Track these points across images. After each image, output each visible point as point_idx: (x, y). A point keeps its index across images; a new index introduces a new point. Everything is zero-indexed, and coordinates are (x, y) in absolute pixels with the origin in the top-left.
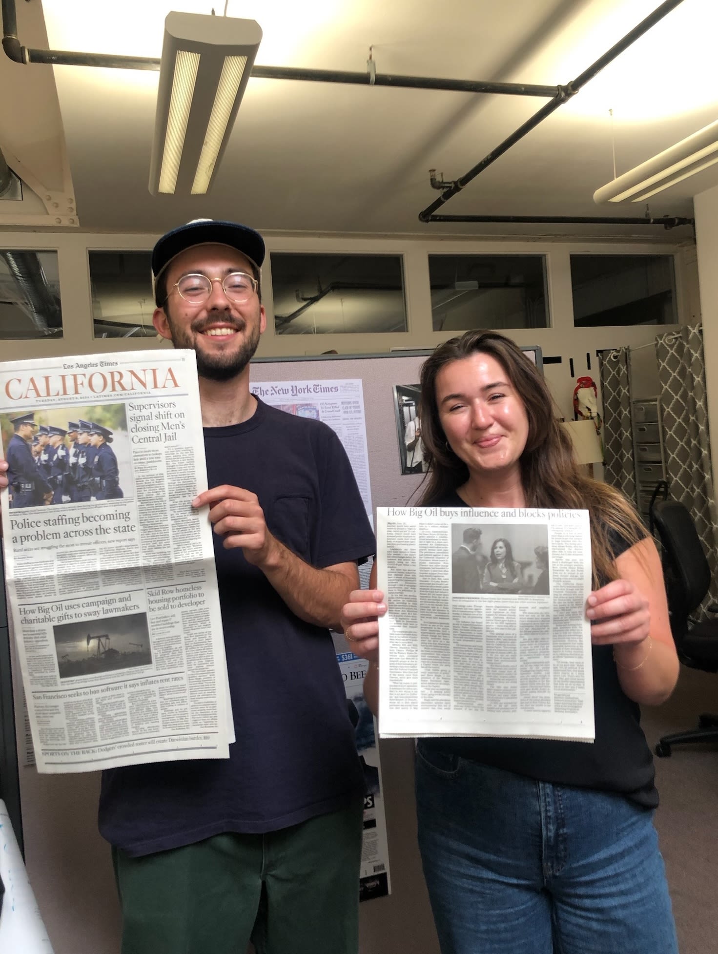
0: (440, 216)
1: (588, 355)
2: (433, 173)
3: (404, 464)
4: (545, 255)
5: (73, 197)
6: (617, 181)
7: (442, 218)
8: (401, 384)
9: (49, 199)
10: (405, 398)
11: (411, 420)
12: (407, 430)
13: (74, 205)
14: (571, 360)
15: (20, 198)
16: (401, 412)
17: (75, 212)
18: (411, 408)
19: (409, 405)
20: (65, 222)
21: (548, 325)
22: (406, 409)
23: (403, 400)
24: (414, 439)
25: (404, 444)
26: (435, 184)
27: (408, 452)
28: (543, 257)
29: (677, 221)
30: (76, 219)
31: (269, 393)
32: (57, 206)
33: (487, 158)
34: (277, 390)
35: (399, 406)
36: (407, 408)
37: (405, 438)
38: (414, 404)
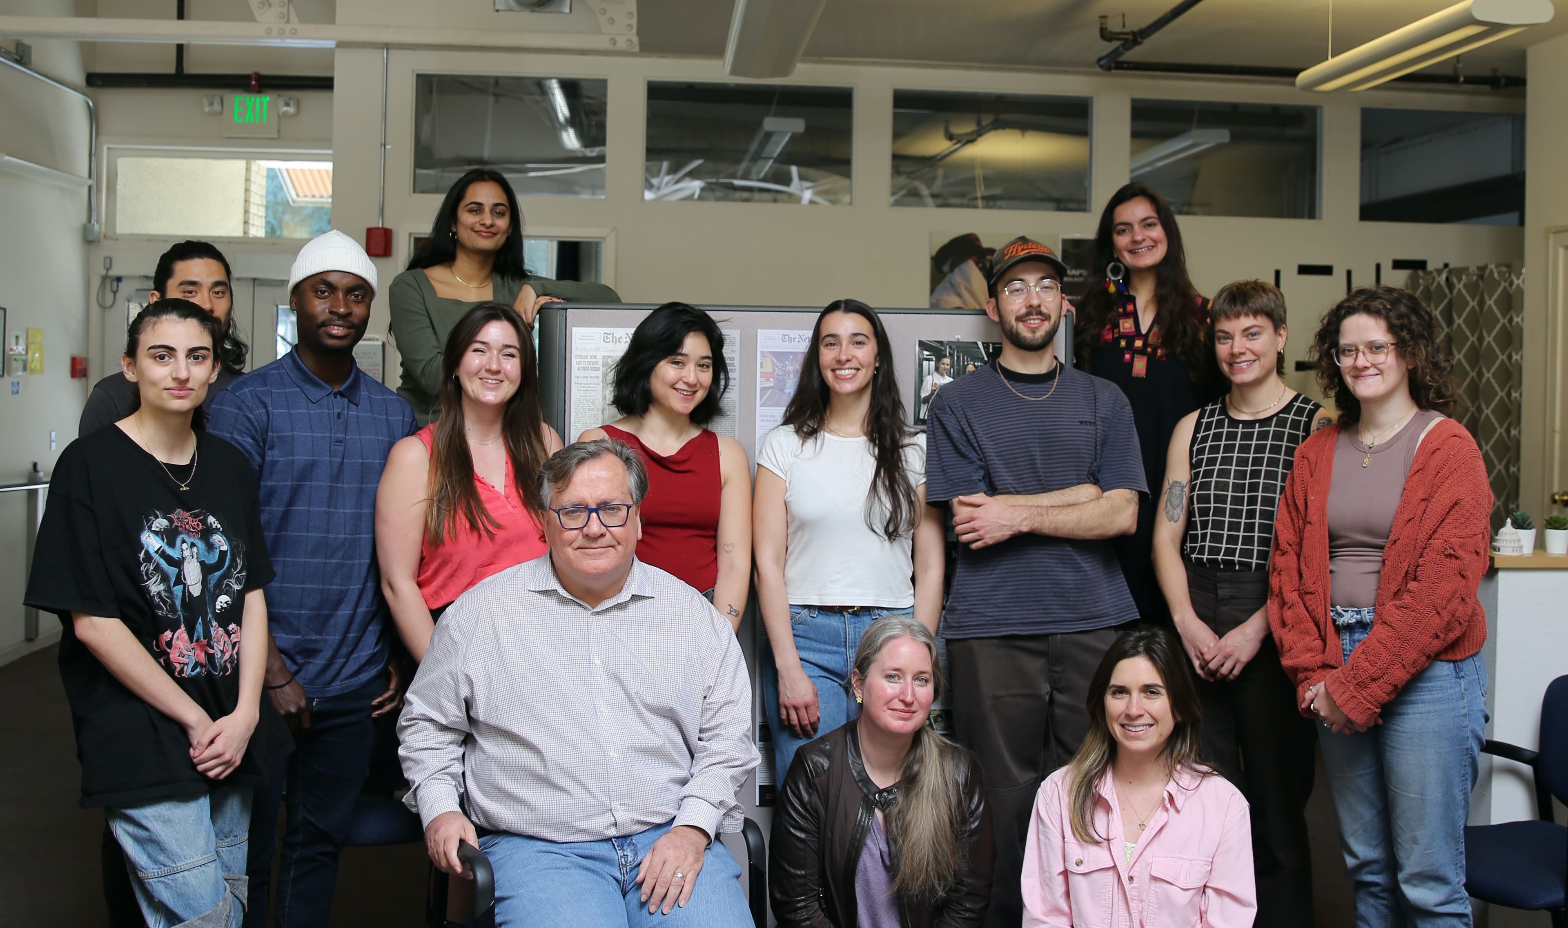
0: (1128, 63)
1: (1378, 267)
2: (1103, 20)
3: (917, 415)
4: (1320, 107)
5: (634, 10)
6: (1332, 63)
7: (1131, 66)
8: (924, 339)
9: (604, 12)
10: (926, 353)
11: (929, 374)
12: (924, 383)
13: (634, 22)
14: (1349, 273)
15: (567, 10)
16: (921, 366)
17: (635, 30)
18: (931, 362)
19: (929, 360)
20: (622, 44)
21: (1317, 215)
22: (925, 363)
23: (923, 354)
24: (930, 392)
25: (920, 397)
26: (1106, 35)
27: (922, 405)
28: (1319, 110)
29: (1503, 81)
30: (635, 39)
31: (796, 340)
32: (612, 21)
33: (1166, 15)
34: (803, 338)
35: (919, 360)
36: (927, 362)
37: (922, 391)
38: (934, 359)
